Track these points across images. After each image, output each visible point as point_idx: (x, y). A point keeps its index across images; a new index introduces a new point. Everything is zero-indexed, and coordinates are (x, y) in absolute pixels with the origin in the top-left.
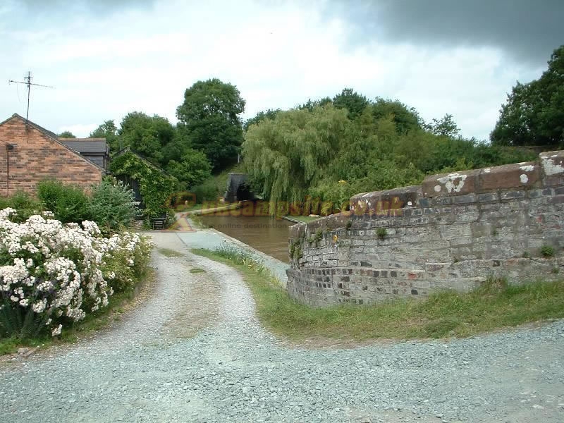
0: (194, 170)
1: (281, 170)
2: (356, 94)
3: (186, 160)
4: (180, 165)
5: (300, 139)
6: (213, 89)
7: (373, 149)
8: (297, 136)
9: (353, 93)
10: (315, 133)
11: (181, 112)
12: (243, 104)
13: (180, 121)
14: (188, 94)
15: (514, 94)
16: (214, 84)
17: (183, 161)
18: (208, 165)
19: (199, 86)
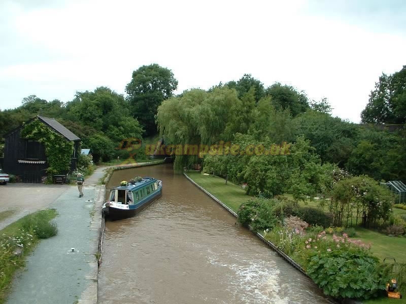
0: (128, 133)
1: (181, 137)
2: (253, 78)
3: (122, 125)
4: (116, 129)
5: (197, 113)
6: (153, 72)
7: (253, 122)
8: (195, 111)
9: (251, 77)
10: (209, 108)
11: (130, 88)
12: (176, 83)
13: (128, 95)
14: (135, 75)
15: (380, 82)
16: (154, 68)
17: (120, 126)
18: (141, 129)
19: (143, 69)
